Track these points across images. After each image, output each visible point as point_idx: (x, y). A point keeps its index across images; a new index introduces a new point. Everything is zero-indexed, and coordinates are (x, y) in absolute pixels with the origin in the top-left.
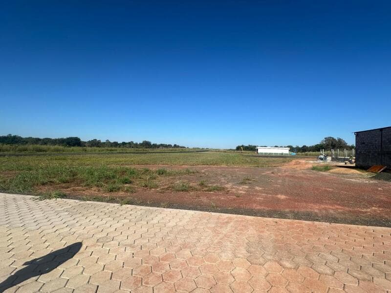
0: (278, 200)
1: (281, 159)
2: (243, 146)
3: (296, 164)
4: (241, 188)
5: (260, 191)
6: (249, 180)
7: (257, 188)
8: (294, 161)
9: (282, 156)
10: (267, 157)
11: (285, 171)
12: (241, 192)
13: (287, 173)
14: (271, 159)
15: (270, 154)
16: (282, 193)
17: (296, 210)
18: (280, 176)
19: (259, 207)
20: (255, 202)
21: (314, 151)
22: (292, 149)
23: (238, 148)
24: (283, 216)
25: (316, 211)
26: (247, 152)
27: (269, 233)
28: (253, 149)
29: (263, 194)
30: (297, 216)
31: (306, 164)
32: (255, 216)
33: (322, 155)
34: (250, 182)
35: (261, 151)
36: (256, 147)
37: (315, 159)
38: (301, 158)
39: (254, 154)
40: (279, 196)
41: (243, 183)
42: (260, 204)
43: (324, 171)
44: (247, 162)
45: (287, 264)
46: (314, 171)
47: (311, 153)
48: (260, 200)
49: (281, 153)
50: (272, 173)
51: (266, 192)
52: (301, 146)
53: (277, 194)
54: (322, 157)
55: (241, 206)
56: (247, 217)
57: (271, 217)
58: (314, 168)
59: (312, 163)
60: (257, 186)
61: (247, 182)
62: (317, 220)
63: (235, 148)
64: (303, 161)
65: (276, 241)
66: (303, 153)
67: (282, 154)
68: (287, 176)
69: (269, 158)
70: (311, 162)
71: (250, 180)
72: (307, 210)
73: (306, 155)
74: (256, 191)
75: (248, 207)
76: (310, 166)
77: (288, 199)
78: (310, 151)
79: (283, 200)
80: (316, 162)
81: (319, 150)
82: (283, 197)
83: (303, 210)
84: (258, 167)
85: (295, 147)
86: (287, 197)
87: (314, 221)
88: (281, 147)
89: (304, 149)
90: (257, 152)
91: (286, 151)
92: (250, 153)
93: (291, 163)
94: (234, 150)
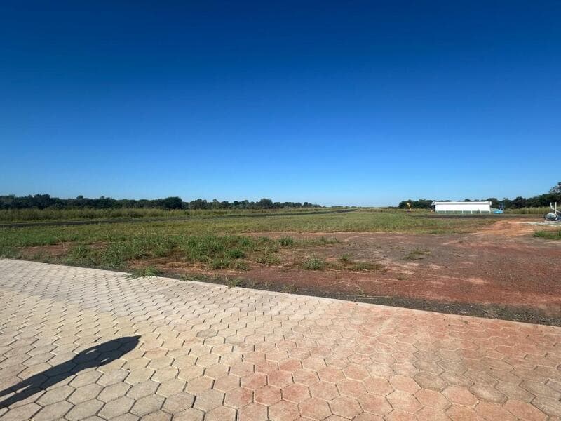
0: (470, 285)
1: (477, 220)
2: (410, 202)
3: (504, 227)
4: (405, 266)
5: (438, 271)
6: (420, 253)
7: (433, 267)
8: (499, 224)
9: (478, 215)
10: (451, 217)
11: (483, 240)
12: (406, 272)
13: (486, 243)
14: (458, 221)
15: (456, 212)
16: (477, 276)
17: (503, 304)
18: (473, 247)
19: (435, 297)
20: (429, 288)
21: (537, 206)
22: (495, 204)
23: (403, 205)
24: (477, 312)
25: (541, 306)
26: (417, 210)
27: (453, 339)
28: (428, 205)
29: (444, 277)
30: (504, 314)
31: (522, 227)
32: (428, 310)
33: (554, 211)
34: (421, 256)
35: (440, 208)
36: (431, 201)
37: (542, 219)
38: (513, 218)
39: (429, 214)
40: (472, 280)
41: (410, 258)
42: (438, 291)
43: (558, 239)
44: (418, 225)
45: (486, 394)
46: (538, 240)
47: (532, 209)
48: (438, 285)
49: (476, 210)
50: (460, 243)
51: (449, 272)
52: (512, 198)
53: (467, 277)
54: (553, 215)
55: (407, 294)
56: (415, 311)
57: (456, 314)
58: (537, 235)
59: (533, 225)
60: (434, 263)
61: (417, 256)
62: (543, 322)
63: (397, 205)
64: (517, 223)
65: (465, 352)
66: (518, 210)
67: (478, 212)
68: (486, 247)
69: (454, 219)
70: (532, 223)
71: (422, 254)
72: (524, 304)
73: (523, 213)
74: (432, 271)
75: (416, 296)
76: (531, 231)
77: (488, 285)
78: (529, 206)
79: (480, 287)
80: (542, 223)
81: (547, 204)
82: (479, 281)
83: (515, 304)
84: (436, 233)
85: (501, 200)
86: (487, 282)
87: (538, 323)
88: (475, 201)
89: (519, 203)
90: (435, 211)
91: (485, 207)
92: (423, 212)
93: (492, 226)
94: (395, 208)
